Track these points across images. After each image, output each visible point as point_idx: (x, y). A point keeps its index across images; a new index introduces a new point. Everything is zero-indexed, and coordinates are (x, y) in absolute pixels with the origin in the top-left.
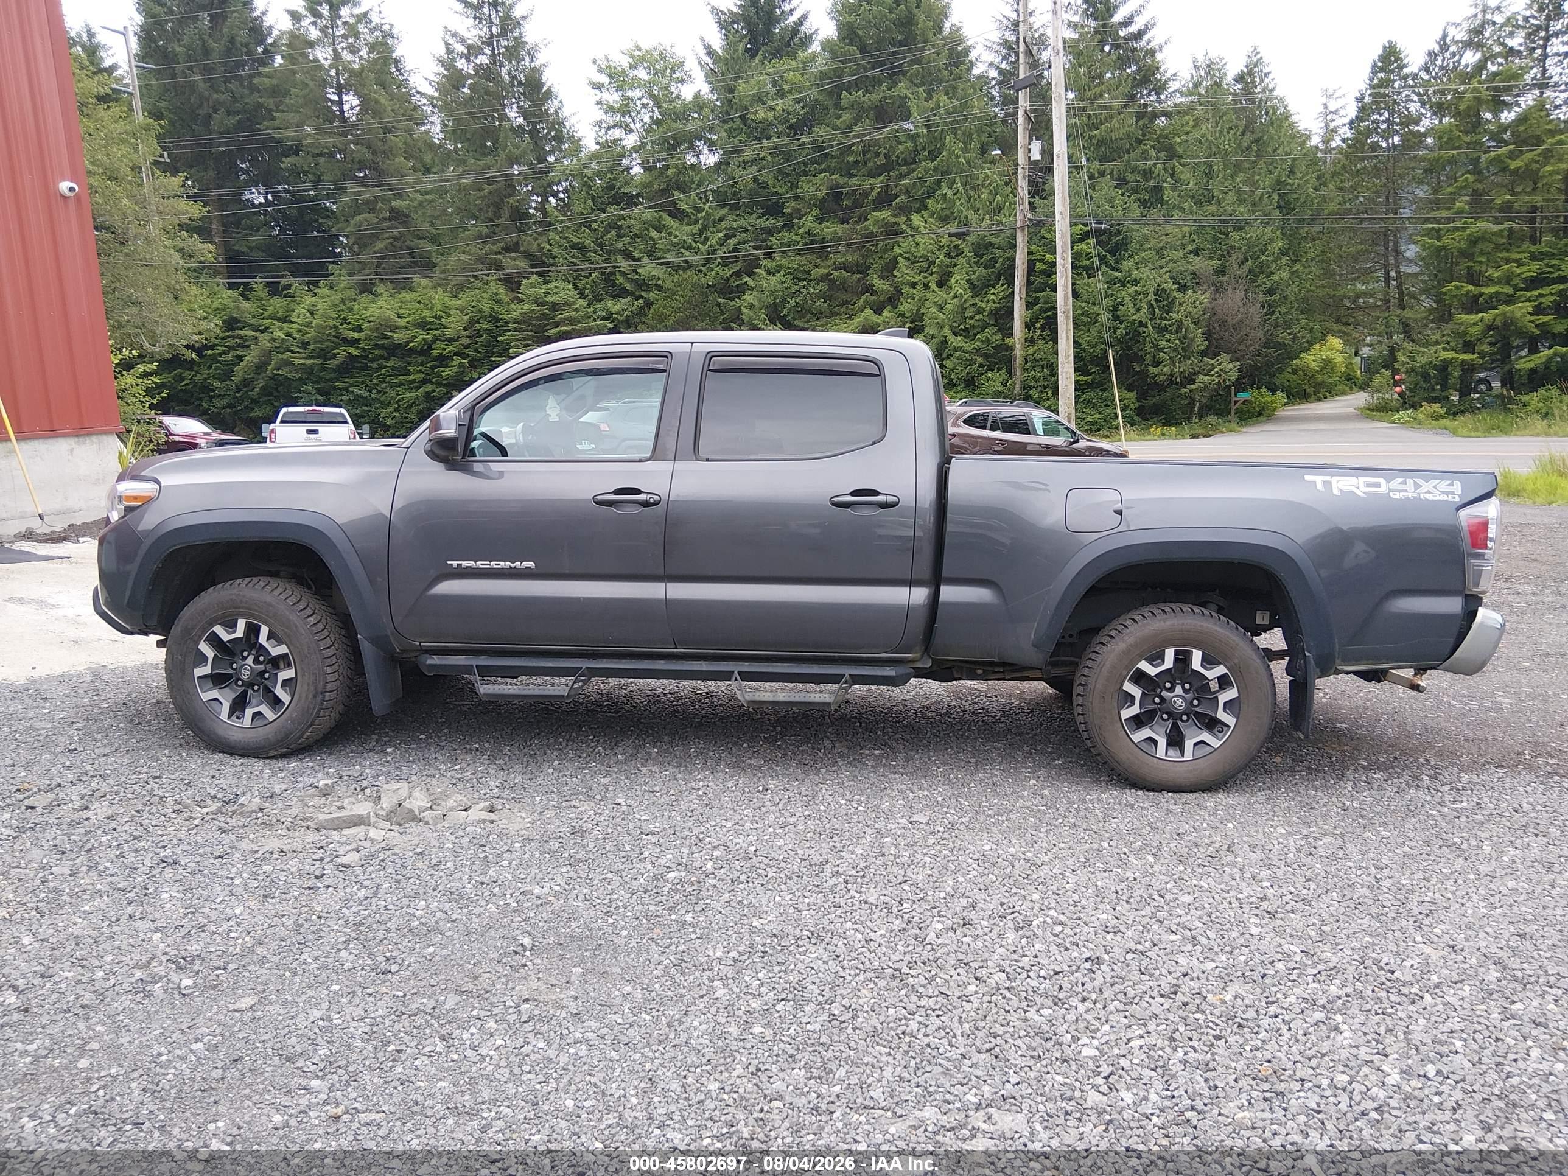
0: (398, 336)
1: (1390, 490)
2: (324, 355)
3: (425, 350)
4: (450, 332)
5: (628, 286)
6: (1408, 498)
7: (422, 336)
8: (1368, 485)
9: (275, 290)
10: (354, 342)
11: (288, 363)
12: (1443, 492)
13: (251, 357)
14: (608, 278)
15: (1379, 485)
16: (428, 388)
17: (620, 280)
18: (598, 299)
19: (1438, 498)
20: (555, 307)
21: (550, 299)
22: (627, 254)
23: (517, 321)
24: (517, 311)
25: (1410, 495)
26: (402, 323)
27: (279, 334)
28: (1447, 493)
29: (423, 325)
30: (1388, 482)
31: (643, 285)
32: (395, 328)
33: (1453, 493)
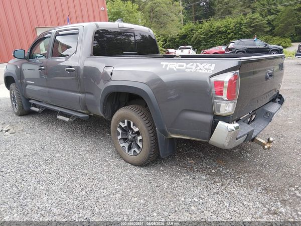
0: (220, 29)
1: (187, 68)
2: (207, 35)
3: (226, 32)
4: (231, 28)
5: (274, 12)
6: (191, 72)
7: (225, 29)
8: (180, 66)
9: (200, 23)
10: (212, 32)
11: (200, 37)
12: (206, 69)
13: (194, 36)
14: (269, 11)
15: (183, 66)
16: (225, 40)
17: (272, 11)
18: (266, 16)
19: (204, 72)
20: (254, 19)
21: (253, 17)
22: (275, 4)
23: (245, 23)
24: (245, 21)
25: (193, 70)
26: (222, 26)
27: (199, 31)
28: (207, 69)
29: (226, 27)
30: (187, 64)
31: (278, 11)
32: (220, 28)
33: (210, 69)
